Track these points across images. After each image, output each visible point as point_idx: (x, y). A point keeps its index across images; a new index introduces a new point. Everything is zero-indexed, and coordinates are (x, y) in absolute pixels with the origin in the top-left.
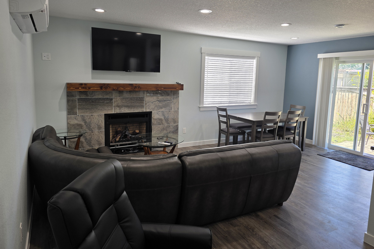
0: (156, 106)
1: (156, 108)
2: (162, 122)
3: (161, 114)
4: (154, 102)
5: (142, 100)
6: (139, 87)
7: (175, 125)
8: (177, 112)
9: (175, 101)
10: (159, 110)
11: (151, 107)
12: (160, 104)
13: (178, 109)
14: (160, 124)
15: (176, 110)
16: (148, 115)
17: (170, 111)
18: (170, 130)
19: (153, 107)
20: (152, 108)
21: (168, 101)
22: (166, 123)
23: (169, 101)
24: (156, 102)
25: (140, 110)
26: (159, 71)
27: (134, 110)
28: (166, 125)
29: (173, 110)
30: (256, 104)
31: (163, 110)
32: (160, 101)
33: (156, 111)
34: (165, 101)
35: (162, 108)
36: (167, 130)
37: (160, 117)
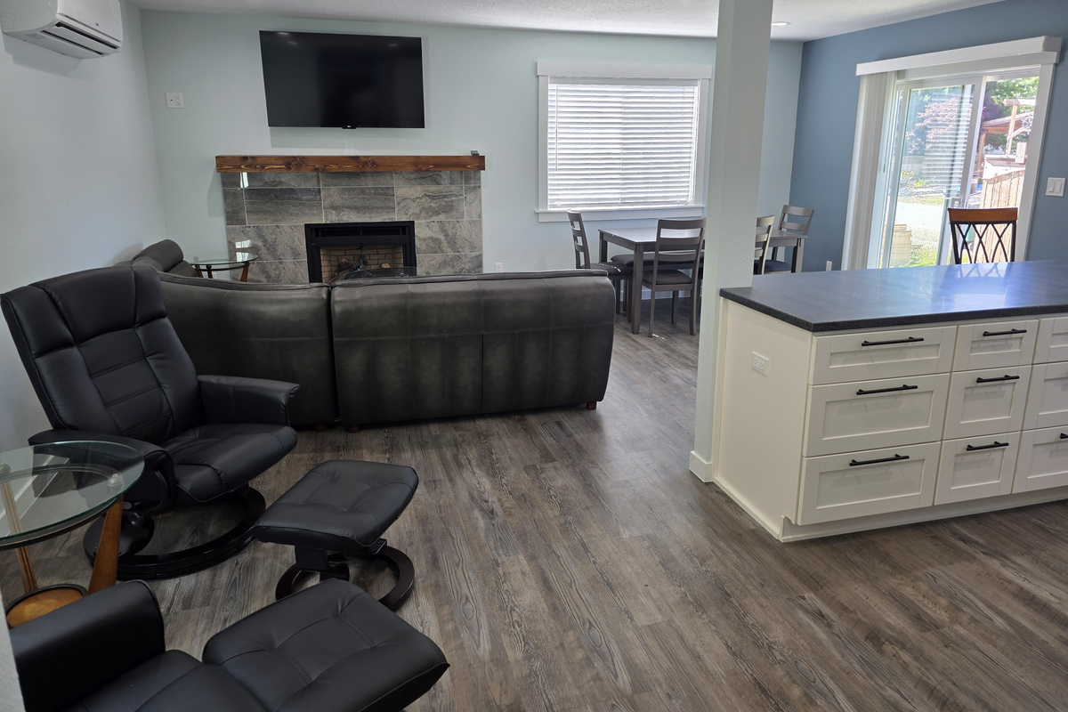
0: (423, 208)
1: (423, 214)
2: (439, 247)
3: (436, 227)
4: (418, 200)
5: (387, 193)
6: (373, 163)
7: (474, 254)
8: (477, 223)
9: (470, 196)
10: (432, 219)
11: (411, 211)
12: (433, 205)
13: (480, 216)
14: (436, 252)
15: (475, 218)
16: (406, 229)
17: (458, 222)
18: (463, 266)
19: (417, 210)
20: (413, 213)
21: (453, 198)
22: (449, 250)
23: (456, 196)
24: (423, 200)
25: (385, 217)
26: (422, 126)
27: (371, 217)
28: (451, 254)
29: (466, 219)
30: (701, 205)
31: (442, 217)
32: (432, 197)
33: (424, 221)
34: (444, 196)
35: (439, 214)
36: (453, 266)
37: (435, 236)
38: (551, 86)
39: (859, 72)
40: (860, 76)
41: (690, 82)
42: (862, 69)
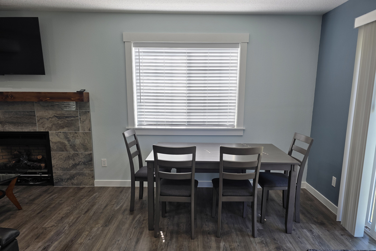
0: (54, 124)
1: (54, 127)
2: (65, 148)
3: (62, 136)
4: (50, 119)
5: (32, 115)
6: (12, 96)
7: (87, 153)
8: (89, 134)
9: (83, 118)
10: (60, 131)
11: (46, 126)
12: (60, 122)
13: (90, 130)
14: (63, 151)
15: (87, 131)
16: (45, 136)
17: (76, 133)
18: (80, 160)
19: (50, 125)
20: (48, 127)
21: (72, 118)
22: (71, 150)
23: (74, 117)
24: (53, 119)
25: (31, 129)
26: (44, 74)
27: (22, 129)
28: (72, 152)
29: (81, 131)
30: (242, 128)
31: (65, 130)
32: (59, 118)
33: (54, 132)
34: (67, 117)
35: (63, 128)
36: (74, 160)
37: (62, 141)
38: (134, 50)
39: (356, 25)
40: (358, 28)
41: (233, 45)
42: (359, 22)
